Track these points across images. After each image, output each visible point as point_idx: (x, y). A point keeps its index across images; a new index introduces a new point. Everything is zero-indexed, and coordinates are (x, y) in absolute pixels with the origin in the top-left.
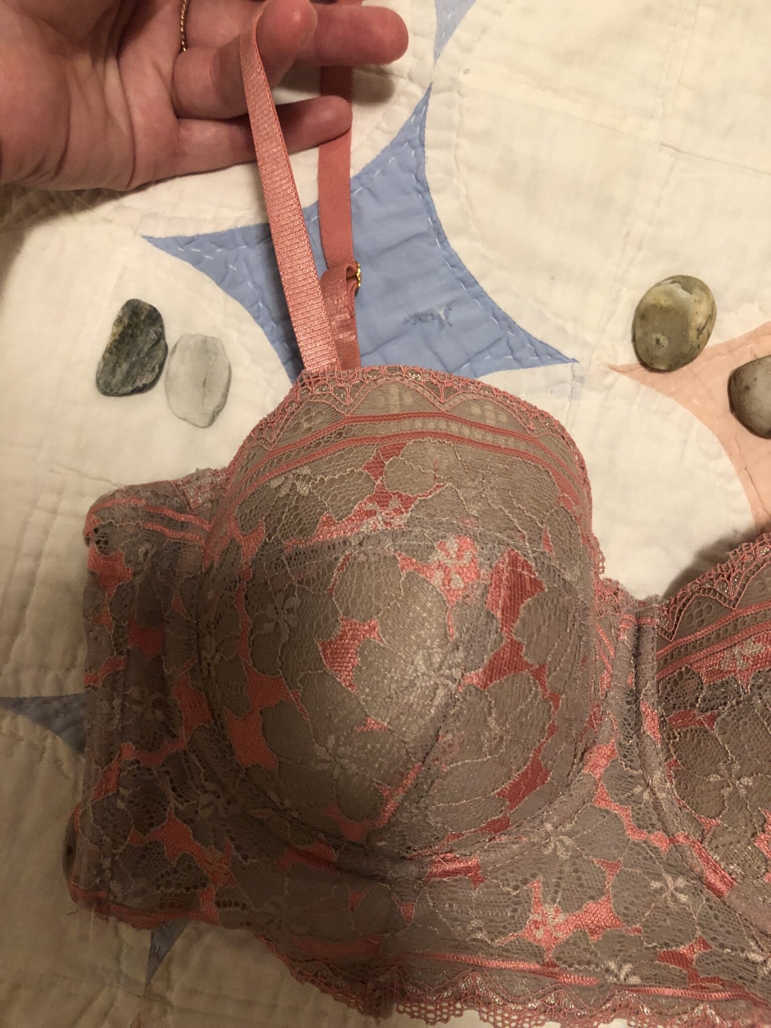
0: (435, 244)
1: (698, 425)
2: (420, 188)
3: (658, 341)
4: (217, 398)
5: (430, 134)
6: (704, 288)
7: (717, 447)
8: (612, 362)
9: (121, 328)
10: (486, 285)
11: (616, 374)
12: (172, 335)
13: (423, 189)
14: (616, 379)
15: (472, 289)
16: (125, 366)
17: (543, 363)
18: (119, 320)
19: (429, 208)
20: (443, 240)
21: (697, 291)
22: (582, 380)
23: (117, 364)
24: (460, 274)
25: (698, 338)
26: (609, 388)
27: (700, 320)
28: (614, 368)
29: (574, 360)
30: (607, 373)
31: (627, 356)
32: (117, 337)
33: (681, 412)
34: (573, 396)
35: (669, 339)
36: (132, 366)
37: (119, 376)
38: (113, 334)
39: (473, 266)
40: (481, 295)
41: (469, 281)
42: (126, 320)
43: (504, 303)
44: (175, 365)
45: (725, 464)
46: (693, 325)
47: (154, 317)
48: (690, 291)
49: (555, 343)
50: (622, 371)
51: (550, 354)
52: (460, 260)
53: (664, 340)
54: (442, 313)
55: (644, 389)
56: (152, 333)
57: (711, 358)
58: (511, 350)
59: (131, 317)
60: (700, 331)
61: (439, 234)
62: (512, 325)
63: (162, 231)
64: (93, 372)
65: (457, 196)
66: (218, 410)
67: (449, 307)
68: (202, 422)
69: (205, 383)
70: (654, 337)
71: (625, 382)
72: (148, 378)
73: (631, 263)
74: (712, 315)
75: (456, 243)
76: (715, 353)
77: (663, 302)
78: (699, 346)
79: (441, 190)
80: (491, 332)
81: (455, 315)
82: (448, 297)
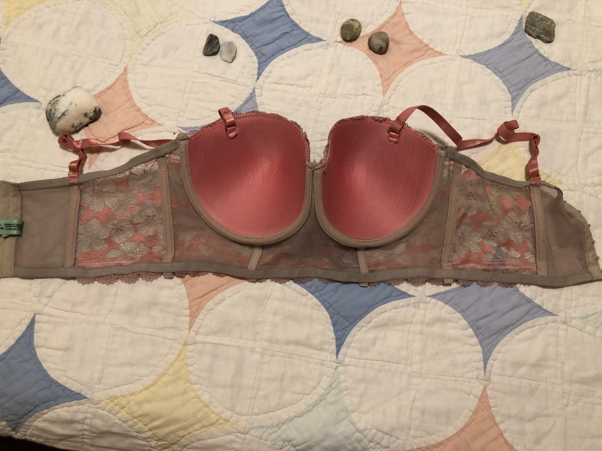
0: (287, 18)
1: (361, 52)
2: (282, 5)
3: (346, 32)
4: (233, 55)
6: (357, 21)
7: (366, 57)
8: (336, 40)
9: (208, 40)
10: (301, 26)
12: (221, 42)
13: (283, 6)
14: (337, 44)
15: (297, 27)
16: (210, 48)
18: (208, 38)
19: (284, 10)
20: (289, 17)
21: (355, 21)
22: (328, 45)
23: (208, 48)
24: (293, 24)
26: (336, 46)
27: (357, 27)
28: (337, 42)
29: (326, 40)
30: (335, 43)
31: (340, 39)
32: (207, 42)
33: (356, 50)
34: (327, 48)
35: (349, 31)
36: (212, 48)
37: (209, 50)
39: (297, 22)
40: (300, 28)
41: (296, 25)
42: (210, 38)
43: (306, 29)
44: (222, 48)
45: (369, 60)
46: (355, 28)
47: (216, 38)
48: (353, 21)
49: (320, 37)
50: (339, 42)
51: (319, 40)
52: (293, 21)
53: (347, 32)
54: (290, 32)
55: (345, 46)
56: (216, 41)
57: (363, 38)
58: (309, 40)
59: (211, 37)
60: (357, 29)
61: (287, 15)
62: (309, 34)
63: (217, 20)
64: (202, 51)
65: (291, 6)
66: (234, 58)
67: (292, 31)
68: (230, 61)
69: (230, 51)
70: (345, 31)
71: (340, 45)
72: (216, 50)
73: (338, 18)
74: (360, 26)
75: (292, 17)
76: (364, 37)
77: (346, 24)
78: (357, 33)
79: (287, 5)
80: (303, 36)
81: (293, 33)
82: (291, 29)
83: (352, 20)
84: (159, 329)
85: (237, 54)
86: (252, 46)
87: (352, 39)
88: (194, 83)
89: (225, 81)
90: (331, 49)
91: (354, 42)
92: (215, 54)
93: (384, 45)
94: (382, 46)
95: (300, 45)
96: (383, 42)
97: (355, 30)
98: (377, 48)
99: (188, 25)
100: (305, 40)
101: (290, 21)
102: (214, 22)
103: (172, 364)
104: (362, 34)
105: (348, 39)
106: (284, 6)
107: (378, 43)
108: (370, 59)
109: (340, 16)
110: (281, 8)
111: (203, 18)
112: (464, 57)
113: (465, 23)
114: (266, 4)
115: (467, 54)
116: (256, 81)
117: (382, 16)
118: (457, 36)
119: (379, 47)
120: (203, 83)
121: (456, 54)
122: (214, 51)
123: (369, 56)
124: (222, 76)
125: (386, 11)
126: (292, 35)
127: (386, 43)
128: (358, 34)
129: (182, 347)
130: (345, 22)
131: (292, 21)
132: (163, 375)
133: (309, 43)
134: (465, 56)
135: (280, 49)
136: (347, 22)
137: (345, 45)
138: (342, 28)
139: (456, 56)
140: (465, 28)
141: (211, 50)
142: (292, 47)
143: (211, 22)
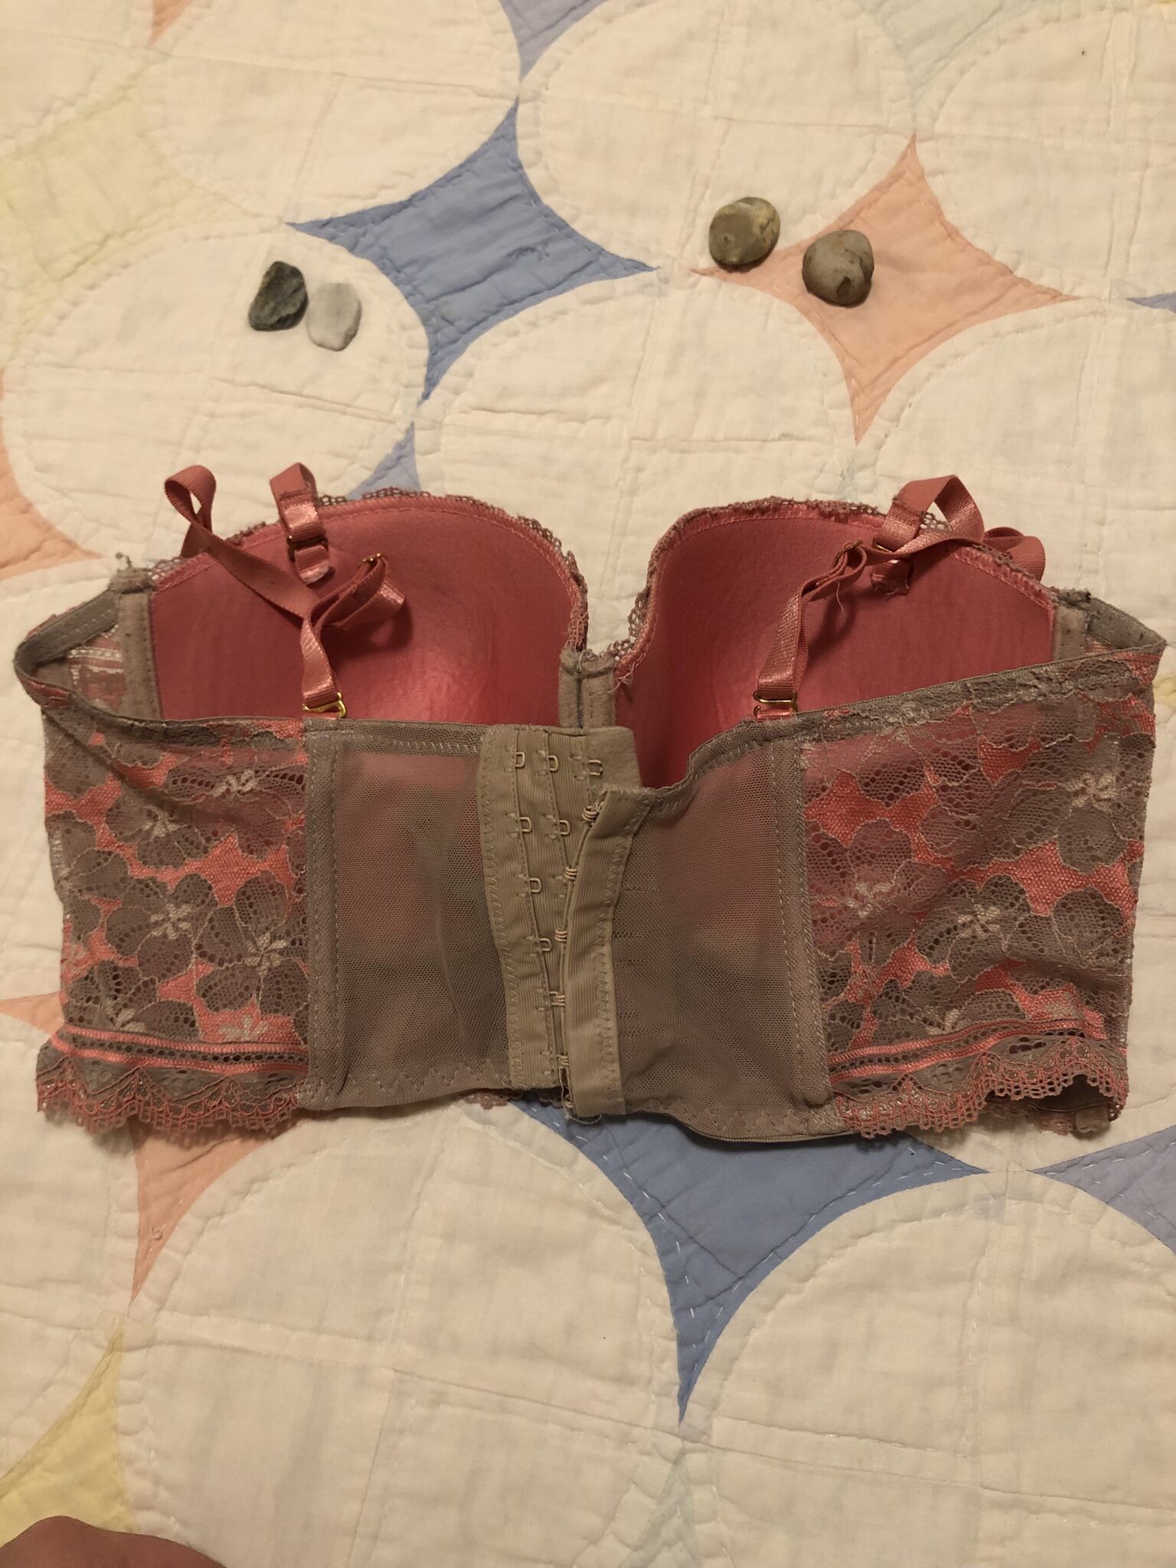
0: (530, 204)
1: (777, 302)
2: (515, 165)
3: (726, 239)
4: (347, 324)
5: (521, 129)
6: (765, 202)
7: (797, 314)
8: (693, 267)
9: (268, 280)
10: (577, 226)
11: (697, 275)
12: (311, 288)
13: (518, 167)
14: (698, 280)
15: (563, 231)
16: (272, 304)
17: (632, 274)
18: (268, 274)
19: (523, 179)
20: (538, 200)
21: (758, 203)
22: (665, 281)
23: (266, 303)
24: (552, 221)
25: (762, 233)
26: (694, 286)
27: (762, 219)
28: (695, 271)
29: (658, 268)
30: (689, 275)
31: (706, 262)
32: (265, 285)
33: (760, 297)
34: (661, 294)
35: (736, 236)
36: (278, 304)
37: (267, 310)
38: (263, 283)
39: (563, 213)
40: (572, 234)
41: (561, 225)
42: (273, 274)
43: (593, 236)
44: (316, 307)
45: (808, 326)
46: (756, 224)
47: (295, 273)
48: (751, 204)
49: (641, 258)
50: (705, 273)
51: (637, 268)
52: (552, 211)
53: (731, 238)
54: (540, 248)
55: (724, 285)
56: (295, 282)
57: (785, 258)
58: (603, 269)
59: (277, 272)
60: (763, 228)
61: (533, 196)
62: (601, 251)
63: (303, 219)
64: (245, 313)
65: (547, 168)
66: (352, 333)
67: (545, 243)
68: (337, 342)
69: (339, 313)
70: (723, 236)
71: (706, 281)
72: (291, 310)
73: (702, 198)
74: (774, 218)
75: (548, 200)
76: (788, 254)
77: (727, 212)
78: (764, 240)
79: (533, 165)
80: (583, 257)
81: (551, 248)
82: (545, 237)
83: (749, 200)
84: (25, 1286)
85: (363, 321)
86: (412, 294)
87: (747, 261)
88: (212, 415)
89: (314, 406)
90: (676, 297)
91: (754, 271)
92: (288, 323)
93: (855, 272)
94: (849, 276)
95: (572, 287)
96: (852, 262)
97: (756, 230)
98: (831, 282)
99: (206, 238)
100: (588, 270)
101: (540, 212)
102: (293, 225)
103: (61, 1425)
104: (781, 245)
105: (734, 259)
106: (520, 167)
107: (835, 266)
108: (810, 320)
109: (709, 192)
110: (511, 174)
111: (257, 215)
112: (1140, 301)
113: (1140, 193)
114: (461, 166)
115: (1151, 292)
116: (419, 403)
117: (851, 183)
118: (1112, 234)
119: (840, 279)
120: (243, 415)
121: (1110, 294)
122: (284, 313)
123: (806, 313)
124: (306, 392)
125: (863, 170)
126: (548, 255)
127: (861, 265)
128: (769, 242)
129: (104, 1357)
130: (725, 207)
131: (548, 213)
132: (26, 1466)
133: (602, 279)
134: (1145, 299)
135: (506, 302)
136: (730, 206)
137: (725, 280)
138: (713, 227)
139: (1110, 300)
140: (1139, 208)
141: (274, 311)
142: (546, 292)
143: (284, 226)
